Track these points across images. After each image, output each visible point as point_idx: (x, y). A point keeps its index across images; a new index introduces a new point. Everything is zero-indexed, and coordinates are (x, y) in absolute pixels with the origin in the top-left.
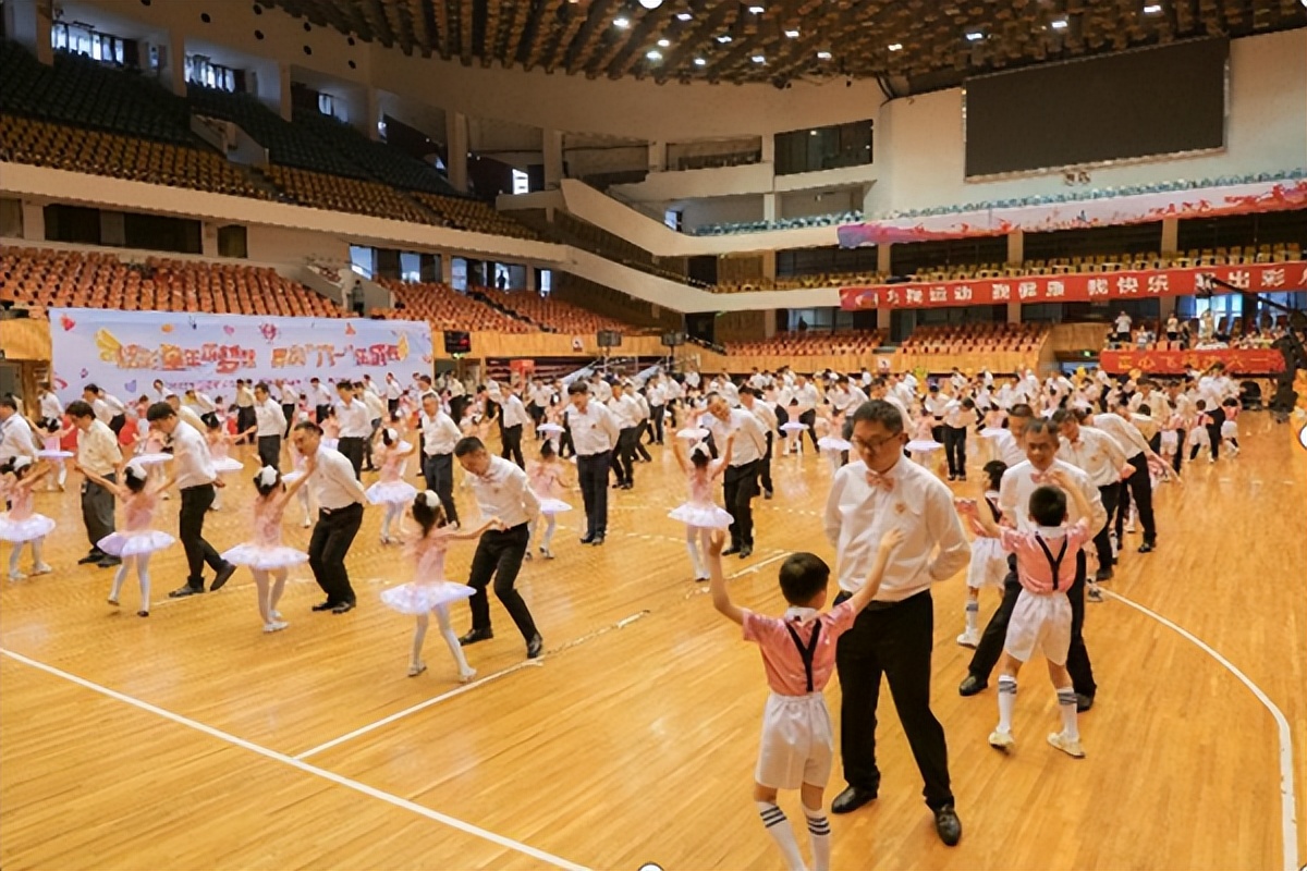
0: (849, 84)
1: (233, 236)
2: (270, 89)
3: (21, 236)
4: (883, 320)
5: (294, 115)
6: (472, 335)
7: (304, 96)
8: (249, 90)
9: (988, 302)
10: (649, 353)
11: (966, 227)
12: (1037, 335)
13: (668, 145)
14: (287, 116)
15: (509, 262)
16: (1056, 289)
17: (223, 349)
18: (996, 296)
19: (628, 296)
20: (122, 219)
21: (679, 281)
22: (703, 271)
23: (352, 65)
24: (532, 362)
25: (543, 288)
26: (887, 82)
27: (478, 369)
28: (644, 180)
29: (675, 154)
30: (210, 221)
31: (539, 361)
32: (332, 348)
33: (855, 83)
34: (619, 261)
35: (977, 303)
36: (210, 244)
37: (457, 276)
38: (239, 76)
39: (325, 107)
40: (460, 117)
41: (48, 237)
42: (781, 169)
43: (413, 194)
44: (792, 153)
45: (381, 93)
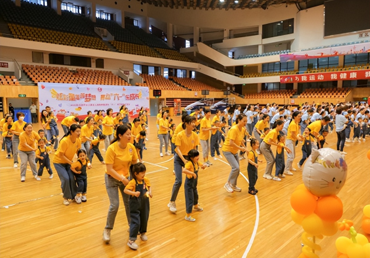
0: (287, 6)
1: (100, 62)
2: (119, 19)
3: (43, 63)
4: (295, 87)
5: (125, 26)
6: (162, 91)
7: (129, 21)
8: (114, 20)
9: (329, 80)
10: (220, 97)
11: (322, 54)
12: (347, 92)
13: (230, 30)
14: (123, 27)
15: (182, 69)
16: (353, 75)
17: (86, 95)
18: (332, 78)
19: (216, 79)
20: (70, 58)
21: (231, 74)
22: (239, 71)
23: (142, 10)
24: (180, 100)
25: (192, 77)
26: (299, 4)
27: (164, 102)
28: (222, 42)
29: (232, 33)
30: (93, 58)
31: (182, 99)
32: (118, 95)
33: (288, 5)
34: (213, 68)
35: (326, 80)
36: (93, 64)
37: (166, 74)
38: (112, 16)
39: (135, 24)
40: (171, 25)
41: (50, 63)
42: (264, 37)
43: (155, 48)
44: (268, 31)
45: (150, 19)
